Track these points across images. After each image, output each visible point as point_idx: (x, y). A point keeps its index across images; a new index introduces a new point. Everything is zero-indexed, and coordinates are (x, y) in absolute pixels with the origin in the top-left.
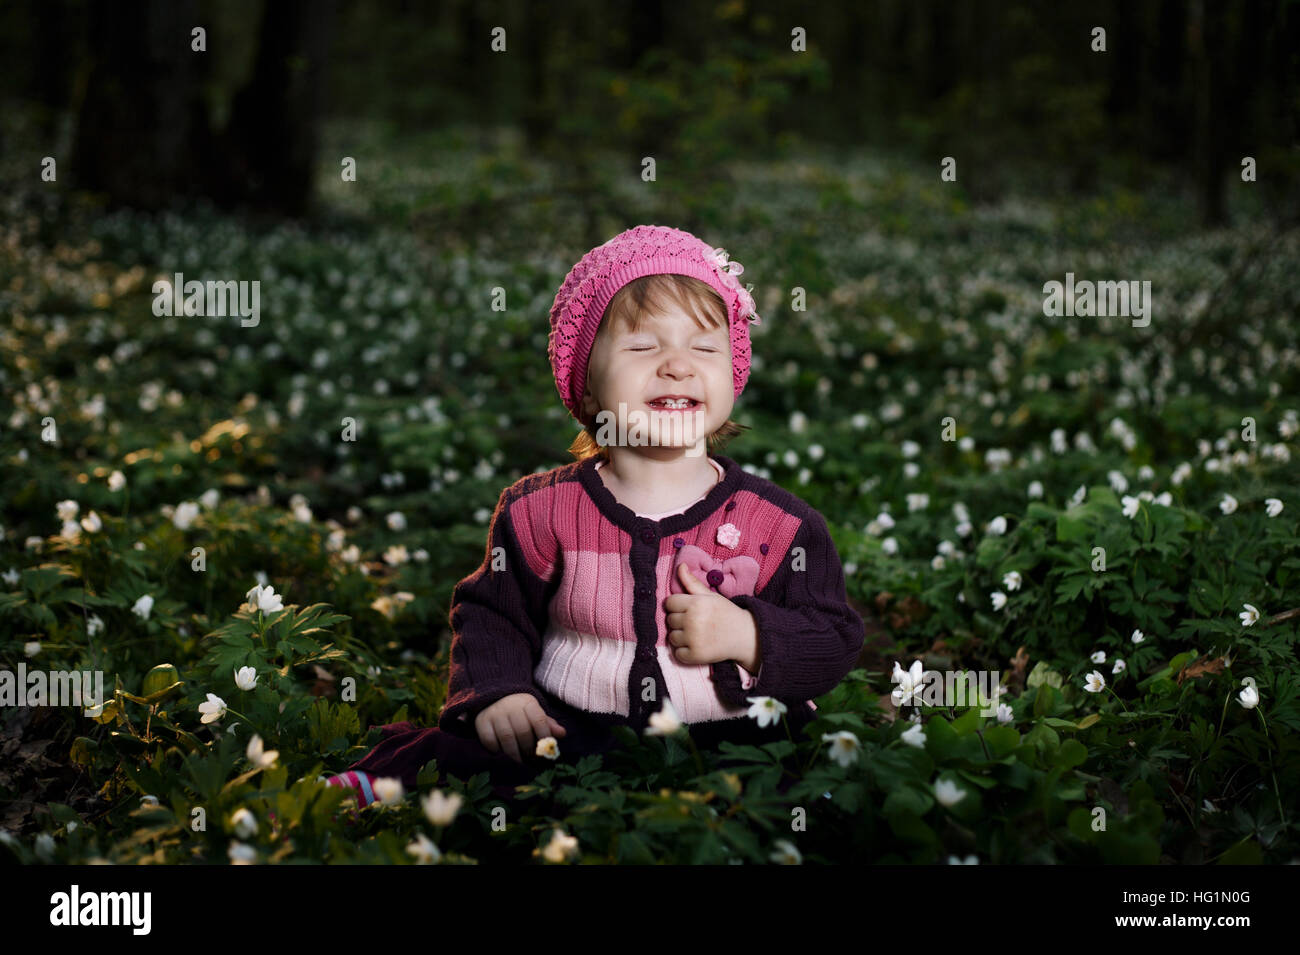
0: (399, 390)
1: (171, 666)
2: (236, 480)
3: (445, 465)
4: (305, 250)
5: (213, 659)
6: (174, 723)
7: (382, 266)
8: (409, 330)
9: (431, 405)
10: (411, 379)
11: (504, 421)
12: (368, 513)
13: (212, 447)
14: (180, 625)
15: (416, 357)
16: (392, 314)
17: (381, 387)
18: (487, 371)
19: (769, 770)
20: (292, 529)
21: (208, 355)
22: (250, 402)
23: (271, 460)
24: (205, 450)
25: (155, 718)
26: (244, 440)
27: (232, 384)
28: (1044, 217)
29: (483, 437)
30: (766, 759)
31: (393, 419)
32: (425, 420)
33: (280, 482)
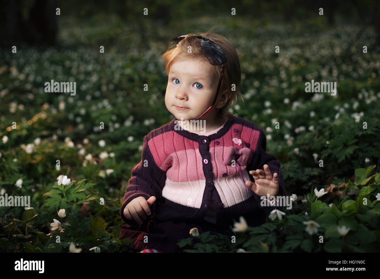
0: (94, 98)
1: (33, 208)
2: (45, 133)
3: (114, 122)
4: (57, 56)
5: (47, 204)
6: (36, 229)
7: (82, 59)
8: (94, 78)
9: (106, 102)
10: (97, 94)
11: (130, 105)
12: (90, 141)
13: (36, 122)
14: (31, 188)
15: (98, 87)
16: (88, 74)
17: (89, 98)
18: (122, 89)
19: (270, 236)
20: (67, 149)
21: (30, 92)
22: (46, 106)
23: (55, 125)
24: (33, 124)
25: (28, 228)
26: (46, 119)
27: (39, 101)
28: (281, 28)
29: (124, 112)
30: (267, 232)
31: (94, 108)
32: (104, 108)
33: (59, 132)
